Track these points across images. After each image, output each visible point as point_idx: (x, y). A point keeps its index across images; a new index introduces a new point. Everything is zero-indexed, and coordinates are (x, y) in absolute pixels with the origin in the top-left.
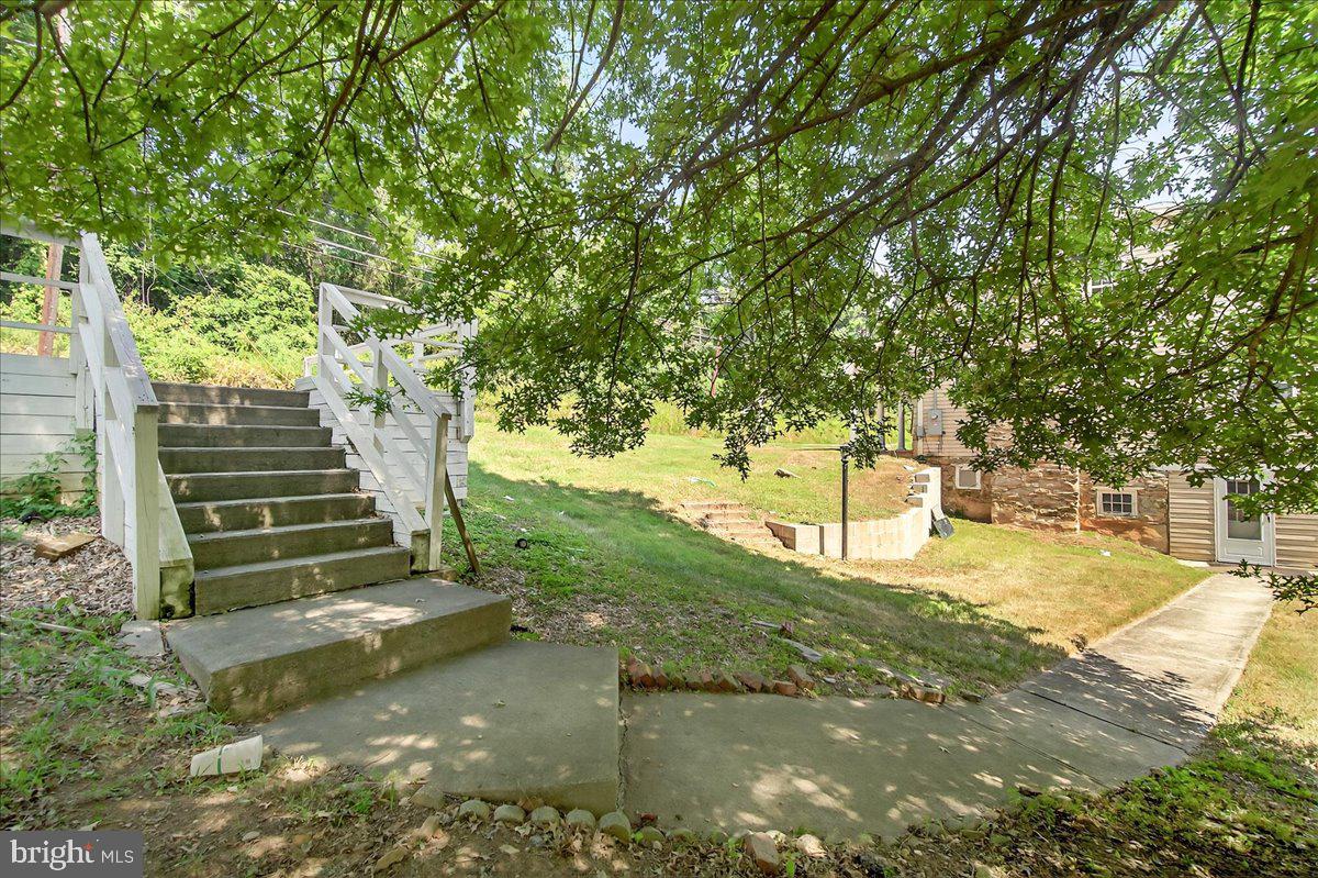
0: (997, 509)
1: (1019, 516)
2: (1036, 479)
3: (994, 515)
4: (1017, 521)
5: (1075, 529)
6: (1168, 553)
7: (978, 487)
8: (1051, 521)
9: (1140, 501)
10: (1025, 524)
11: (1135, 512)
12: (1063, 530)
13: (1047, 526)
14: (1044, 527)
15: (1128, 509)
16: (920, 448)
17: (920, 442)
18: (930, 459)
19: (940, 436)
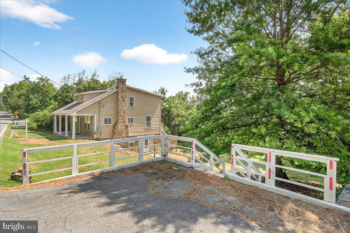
16: (95, 137)
17: (95, 135)
18: (97, 139)
19: (100, 133)
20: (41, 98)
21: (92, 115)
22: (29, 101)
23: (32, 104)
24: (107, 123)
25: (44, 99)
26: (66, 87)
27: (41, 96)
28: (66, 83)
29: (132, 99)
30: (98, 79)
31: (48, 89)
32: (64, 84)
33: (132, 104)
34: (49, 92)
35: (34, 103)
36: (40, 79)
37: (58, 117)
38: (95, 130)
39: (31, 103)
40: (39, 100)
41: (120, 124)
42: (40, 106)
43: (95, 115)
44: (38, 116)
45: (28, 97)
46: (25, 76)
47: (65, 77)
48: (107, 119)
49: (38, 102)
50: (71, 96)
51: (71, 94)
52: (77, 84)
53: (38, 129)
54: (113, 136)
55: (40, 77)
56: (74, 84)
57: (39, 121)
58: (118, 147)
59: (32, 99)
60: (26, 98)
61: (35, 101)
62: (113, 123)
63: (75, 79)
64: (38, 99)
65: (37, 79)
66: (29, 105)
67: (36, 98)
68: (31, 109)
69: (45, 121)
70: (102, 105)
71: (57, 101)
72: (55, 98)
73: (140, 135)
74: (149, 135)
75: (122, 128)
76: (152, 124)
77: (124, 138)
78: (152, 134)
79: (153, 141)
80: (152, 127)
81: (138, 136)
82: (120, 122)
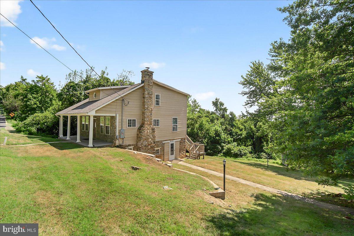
9: (160, 150)
11: (160, 153)
16: (117, 143)
17: (117, 141)
18: (120, 146)
19: (123, 138)
20: (40, 98)
21: (114, 115)
22: (27, 101)
23: (30, 105)
24: (131, 126)
25: (43, 99)
26: (72, 84)
27: (41, 96)
28: (72, 80)
29: (157, 97)
30: (108, 77)
31: (48, 89)
32: (69, 81)
33: (157, 103)
34: (49, 92)
35: (33, 103)
36: (40, 78)
37: (66, 118)
38: (117, 134)
39: (28, 103)
40: (38, 101)
41: (146, 126)
42: (39, 107)
43: (118, 115)
44: (37, 118)
45: (26, 97)
46: (22, 77)
47: (70, 73)
48: (131, 120)
49: (37, 102)
50: (79, 95)
51: (78, 93)
52: (85, 82)
53: (38, 133)
54: (137, 142)
55: (40, 76)
56: (82, 81)
57: (38, 124)
58: (152, 156)
59: (30, 99)
60: (24, 98)
61: (33, 102)
62: (137, 125)
63: (83, 76)
64: (37, 99)
65: (37, 78)
66: (26, 106)
67: (35, 98)
68: (29, 111)
69: (45, 124)
70: (126, 102)
71: (61, 100)
72: (60, 96)
73: (166, 140)
74: (175, 139)
75: (148, 131)
76: (178, 126)
77: (151, 144)
78: (178, 139)
79: (179, 147)
80: (178, 130)
81: (164, 141)
82: (146, 124)
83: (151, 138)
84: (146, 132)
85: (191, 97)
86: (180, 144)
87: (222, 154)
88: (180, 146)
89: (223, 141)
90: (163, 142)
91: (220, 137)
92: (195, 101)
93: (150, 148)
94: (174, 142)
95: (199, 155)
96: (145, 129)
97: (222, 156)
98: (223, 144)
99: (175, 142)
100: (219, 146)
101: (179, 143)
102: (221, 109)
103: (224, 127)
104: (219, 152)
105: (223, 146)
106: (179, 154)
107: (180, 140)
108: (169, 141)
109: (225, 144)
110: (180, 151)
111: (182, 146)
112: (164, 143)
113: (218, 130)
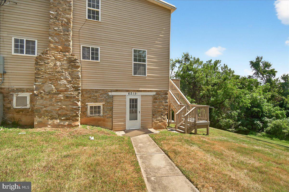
0: (37, 120)
1: (50, 122)
2: (60, 100)
3: (36, 123)
4: (49, 125)
5: (79, 125)
6: (112, 130)
7: (28, 106)
8: (67, 123)
9: (103, 108)
10: (54, 126)
11: (102, 114)
12: (73, 127)
13: (65, 126)
14: (63, 126)
15: (99, 112)
24: (22, 52)
29: (93, 3)
33: (93, 16)
48: (22, 41)
62: (39, 53)
73: (117, 91)
74: (141, 91)
75: (58, 63)
76: (147, 67)
77: (66, 91)
78: (149, 91)
79: (150, 106)
80: (147, 74)
81: (111, 91)
82: (53, 48)
83: (66, 79)
84: (51, 64)
85: (220, 62)
86: (154, 102)
87: (264, 133)
88: (153, 106)
89: (266, 114)
90: (110, 94)
91: (261, 108)
92: (226, 67)
93: (64, 100)
94: (138, 96)
95: (195, 126)
96: (49, 59)
97: (263, 136)
98: (267, 119)
99: (142, 96)
100: (258, 122)
101: (151, 99)
102: (264, 72)
103: (269, 95)
104: (259, 130)
105: (267, 122)
106: (152, 121)
107: (154, 93)
108: (127, 93)
109: (270, 119)
110: (153, 115)
111: (159, 106)
112: (113, 96)
113: (256, 98)
